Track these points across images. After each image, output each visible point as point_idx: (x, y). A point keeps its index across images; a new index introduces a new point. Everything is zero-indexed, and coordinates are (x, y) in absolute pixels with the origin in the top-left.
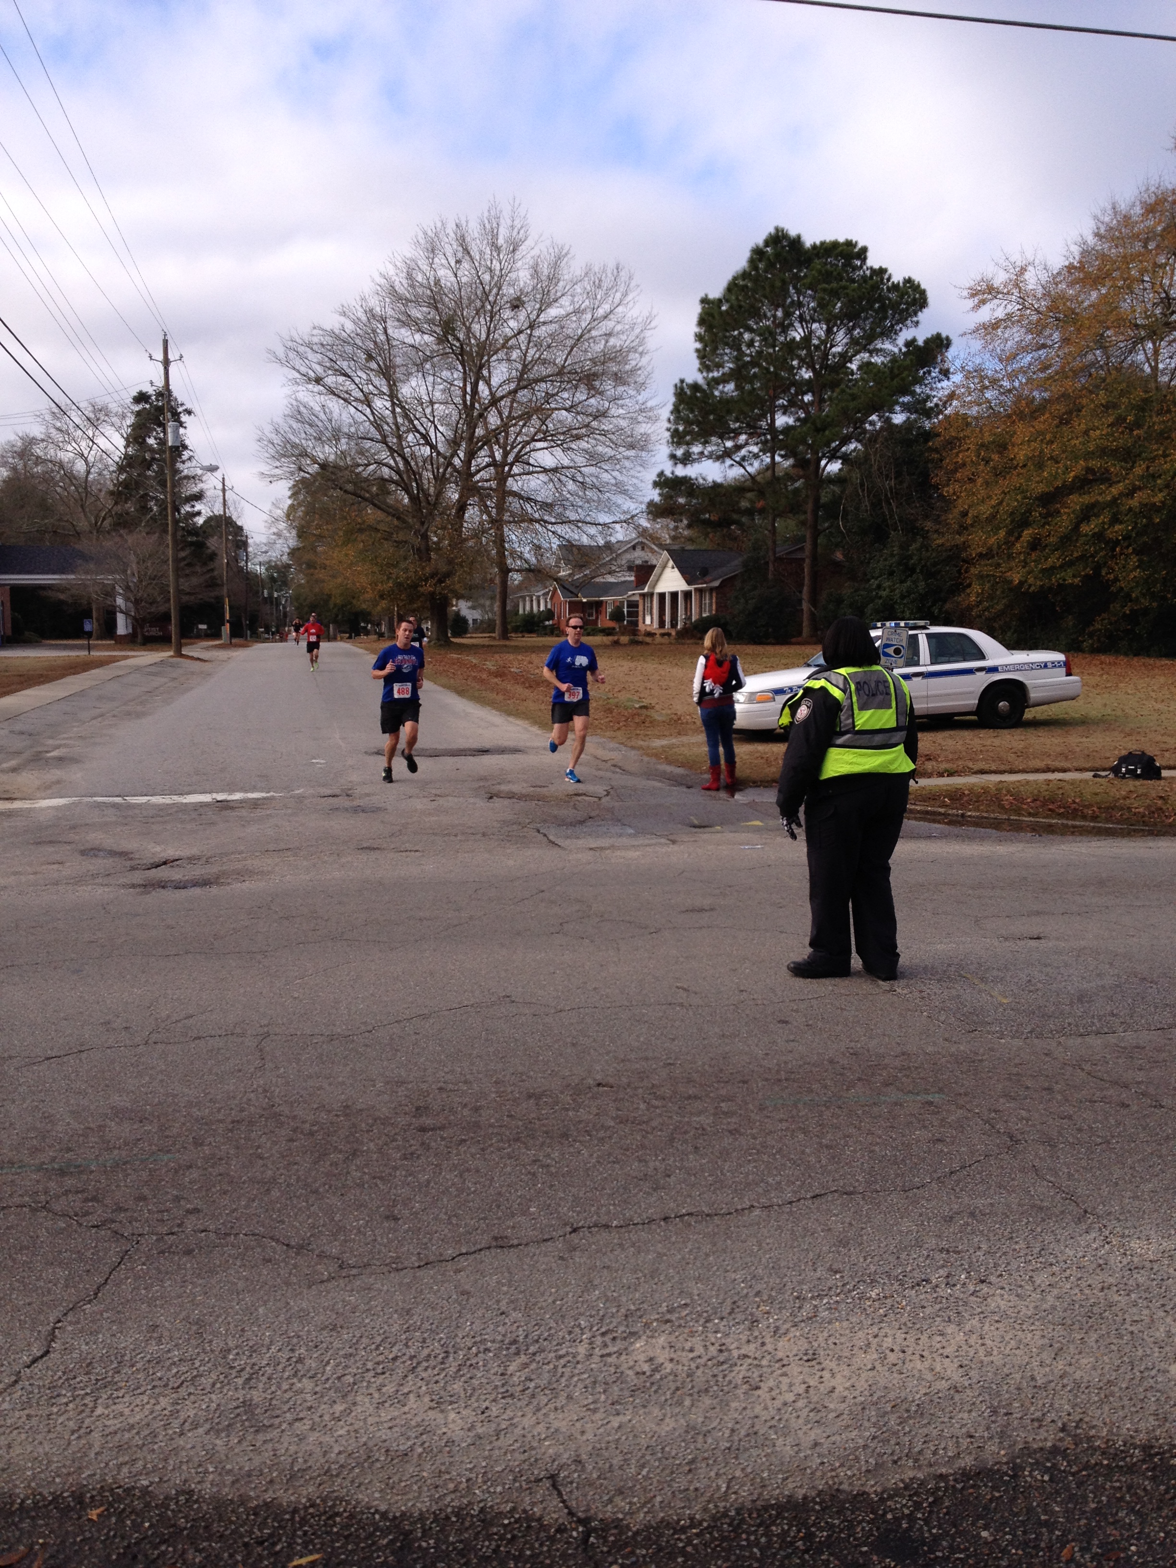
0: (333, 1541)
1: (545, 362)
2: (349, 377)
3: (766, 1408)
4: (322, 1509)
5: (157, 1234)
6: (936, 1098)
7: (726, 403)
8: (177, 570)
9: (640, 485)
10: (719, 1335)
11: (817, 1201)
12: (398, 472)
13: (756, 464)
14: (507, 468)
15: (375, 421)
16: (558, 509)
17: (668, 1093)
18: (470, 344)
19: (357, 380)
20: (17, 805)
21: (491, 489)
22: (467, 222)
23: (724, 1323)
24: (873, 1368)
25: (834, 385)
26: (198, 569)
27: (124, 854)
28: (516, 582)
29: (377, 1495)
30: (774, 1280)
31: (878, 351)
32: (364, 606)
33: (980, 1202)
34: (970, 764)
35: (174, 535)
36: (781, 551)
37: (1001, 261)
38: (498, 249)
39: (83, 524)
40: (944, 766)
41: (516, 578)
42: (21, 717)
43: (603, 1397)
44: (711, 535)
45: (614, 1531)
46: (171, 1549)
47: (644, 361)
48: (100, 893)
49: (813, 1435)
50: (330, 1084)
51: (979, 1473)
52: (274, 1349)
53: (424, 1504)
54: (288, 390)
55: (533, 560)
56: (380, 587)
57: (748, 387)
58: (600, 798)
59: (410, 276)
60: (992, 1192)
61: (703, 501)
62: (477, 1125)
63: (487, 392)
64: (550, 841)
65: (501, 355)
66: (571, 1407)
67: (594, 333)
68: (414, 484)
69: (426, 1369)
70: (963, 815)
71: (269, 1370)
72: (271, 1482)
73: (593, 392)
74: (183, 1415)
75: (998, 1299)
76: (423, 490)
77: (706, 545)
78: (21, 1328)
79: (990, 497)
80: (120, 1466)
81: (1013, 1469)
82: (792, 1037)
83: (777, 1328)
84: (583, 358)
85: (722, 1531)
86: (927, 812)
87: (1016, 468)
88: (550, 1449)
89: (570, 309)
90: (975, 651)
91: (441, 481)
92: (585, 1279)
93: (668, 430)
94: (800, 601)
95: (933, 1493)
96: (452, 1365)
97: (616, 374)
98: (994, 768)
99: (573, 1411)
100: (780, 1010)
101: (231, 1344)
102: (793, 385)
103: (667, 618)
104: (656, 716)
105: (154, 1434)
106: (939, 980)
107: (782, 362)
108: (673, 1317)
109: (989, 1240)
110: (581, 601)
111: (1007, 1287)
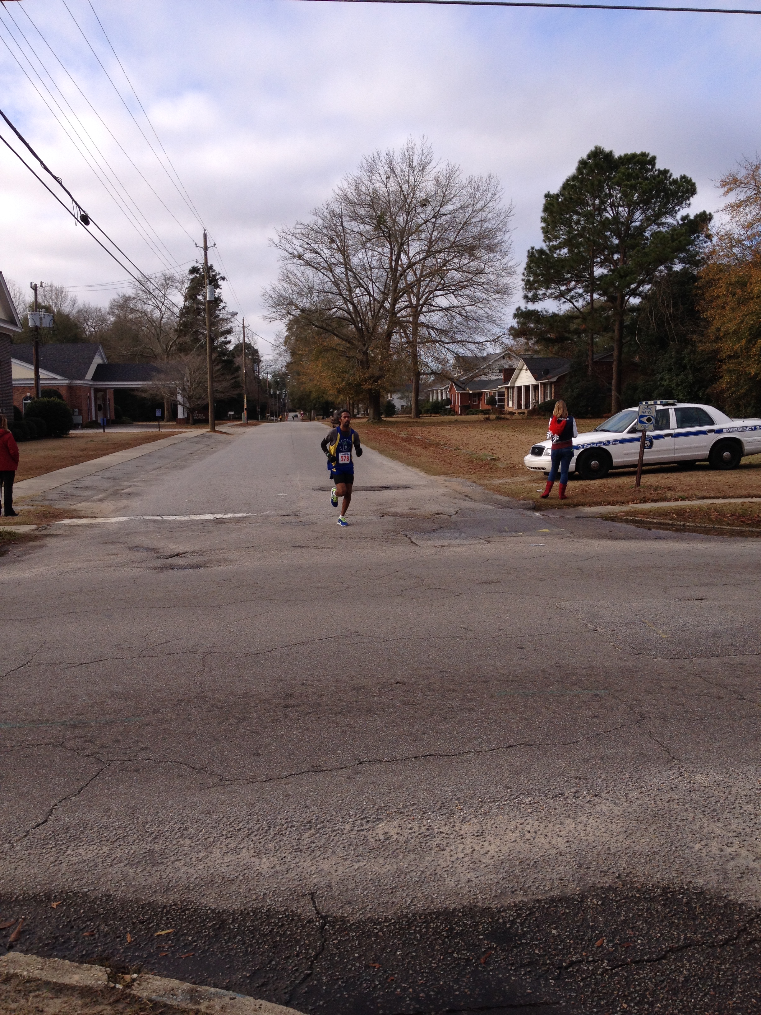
0: (182, 923)
1: (443, 240)
2: (319, 254)
3: (446, 861)
4: (180, 907)
5: (121, 761)
6: (601, 692)
7: (561, 260)
8: (212, 378)
9: (504, 317)
10: (429, 821)
11: (509, 749)
12: (349, 313)
13: (581, 301)
14: (419, 309)
15: (335, 281)
16: (450, 334)
17: (438, 688)
18: (395, 230)
19: (324, 255)
20: (98, 521)
21: (410, 322)
22: (393, 152)
23: (434, 814)
24: (515, 841)
25: (633, 247)
26: (227, 377)
27: (154, 550)
29: (212, 900)
30: (470, 792)
31: (663, 224)
32: (330, 399)
33: (610, 752)
34: (697, 493)
35: (211, 356)
36: (597, 357)
37: (743, 163)
38: (413, 169)
39: (158, 350)
40: (680, 494)
42: (110, 469)
43: (353, 852)
44: (551, 348)
45: (340, 923)
46: (92, 924)
47: (506, 237)
48: (133, 572)
49: (468, 876)
50: (239, 681)
51: (561, 899)
52: (172, 823)
53: (237, 906)
54: (281, 264)
55: (435, 367)
56: (337, 386)
57: (576, 250)
58: (451, 516)
59: (357, 188)
60: (619, 746)
61: (546, 325)
62: (319, 704)
63: (406, 260)
64: (412, 542)
65: (414, 236)
66: (333, 857)
67: (474, 220)
68: (359, 321)
69: (255, 836)
70: (684, 525)
71: (167, 834)
72: (155, 891)
73: (473, 258)
74: (114, 856)
75: (602, 805)
76: (365, 324)
77: (548, 354)
78: (34, 808)
79: (735, 318)
80: (73, 881)
81: (581, 898)
82: (523, 657)
83: (465, 818)
84: (466, 236)
85: (402, 925)
86: (661, 524)
87: (752, 298)
88: (315, 879)
89: (459, 205)
90: (707, 419)
91: (376, 317)
92: (359, 790)
93: (523, 280)
94: (610, 390)
95: (530, 910)
96: (271, 833)
97: (488, 246)
98: (712, 495)
99: (334, 859)
100: (521, 641)
101: (149, 820)
102: (606, 248)
103: (523, 402)
104: (500, 465)
105: (96, 865)
106: (626, 624)
107: (600, 234)
108: (405, 811)
109: (607, 773)
110: (469, 393)
111: (610, 799)
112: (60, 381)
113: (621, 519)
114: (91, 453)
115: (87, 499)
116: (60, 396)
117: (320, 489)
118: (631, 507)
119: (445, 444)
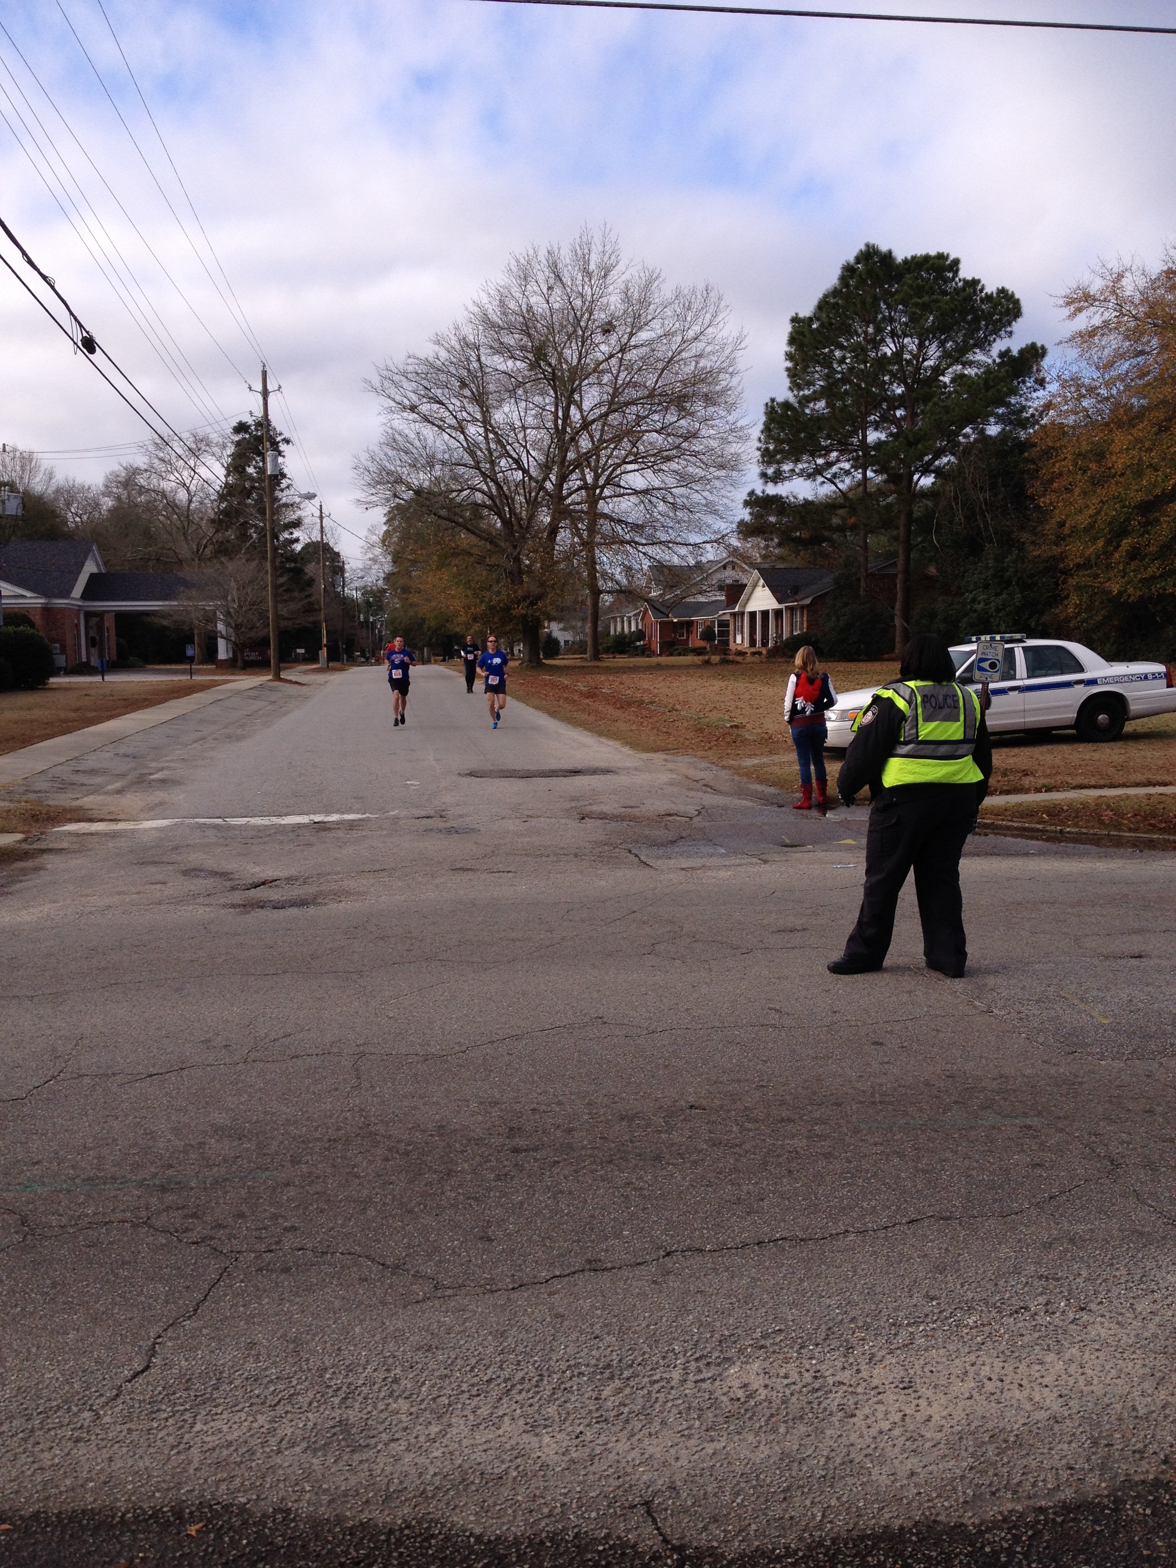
1: (635, 385)
2: (443, 404)
3: (861, 1436)
4: (417, 1531)
5: (255, 1252)
6: (1034, 1121)
7: (818, 420)
8: (275, 595)
9: (731, 504)
10: (814, 1362)
11: (914, 1227)
12: (491, 497)
13: (848, 480)
14: (598, 491)
15: (469, 447)
16: (648, 530)
17: (761, 1116)
18: (562, 370)
19: (451, 407)
20: (121, 826)
21: (582, 512)
22: (559, 249)
23: (819, 1349)
24: (970, 1398)
25: (926, 399)
26: (296, 594)
27: (223, 875)
28: (607, 604)
29: (472, 1518)
30: (870, 1307)
31: (970, 364)
32: (458, 629)
33: (1081, 1228)
34: (1069, 779)
35: (273, 562)
36: (873, 567)
37: (1098, 268)
38: (590, 275)
39: (185, 551)
40: (1042, 781)
41: (608, 599)
42: (126, 740)
43: (697, 1423)
44: (802, 553)
45: (708, 1560)
47: (734, 381)
48: (200, 912)
49: (909, 1465)
50: (425, 1105)
51: (1079, 1507)
52: (369, 1369)
53: (519, 1528)
54: (383, 419)
55: (624, 582)
56: (473, 610)
57: (839, 404)
58: (691, 818)
59: (502, 304)
60: (1092, 1217)
61: (794, 518)
62: (570, 1146)
63: (578, 416)
64: (642, 862)
65: (592, 379)
66: (665, 1432)
67: (684, 355)
68: (507, 509)
69: (520, 1392)
70: (1061, 831)
71: (365, 1390)
72: (367, 1501)
73: (683, 413)
74: (280, 1433)
75: (1098, 1327)
76: (515, 514)
77: (797, 563)
78: (123, 1342)
79: (1087, 507)
80: (218, 1483)
81: (1114, 1502)
82: (886, 1060)
83: (873, 1356)
84: (673, 380)
85: (818, 1561)
86: (1025, 829)
87: (1114, 476)
88: (644, 1475)
89: (660, 332)
90: (1073, 663)
91: (533, 505)
92: (679, 1304)
93: (759, 449)
94: (892, 618)
95: (1032, 1527)
96: (547, 1389)
97: (706, 395)
98: (1093, 783)
99: (668, 1437)
100: (874, 1032)
101: (327, 1363)
102: (885, 400)
103: (758, 637)
104: (747, 736)
105: (251, 1452)
106: (1037, 1001)
107: (873, 378)
108: (768, 1342)
109: (1089, 1267)
110: (672, 622)
111: (1108, 1315)
112: (31, 600)
114: (90, 715)
115: (96, 790)
116: (32, 625)
117: (472, 774)
119: (651, 703)
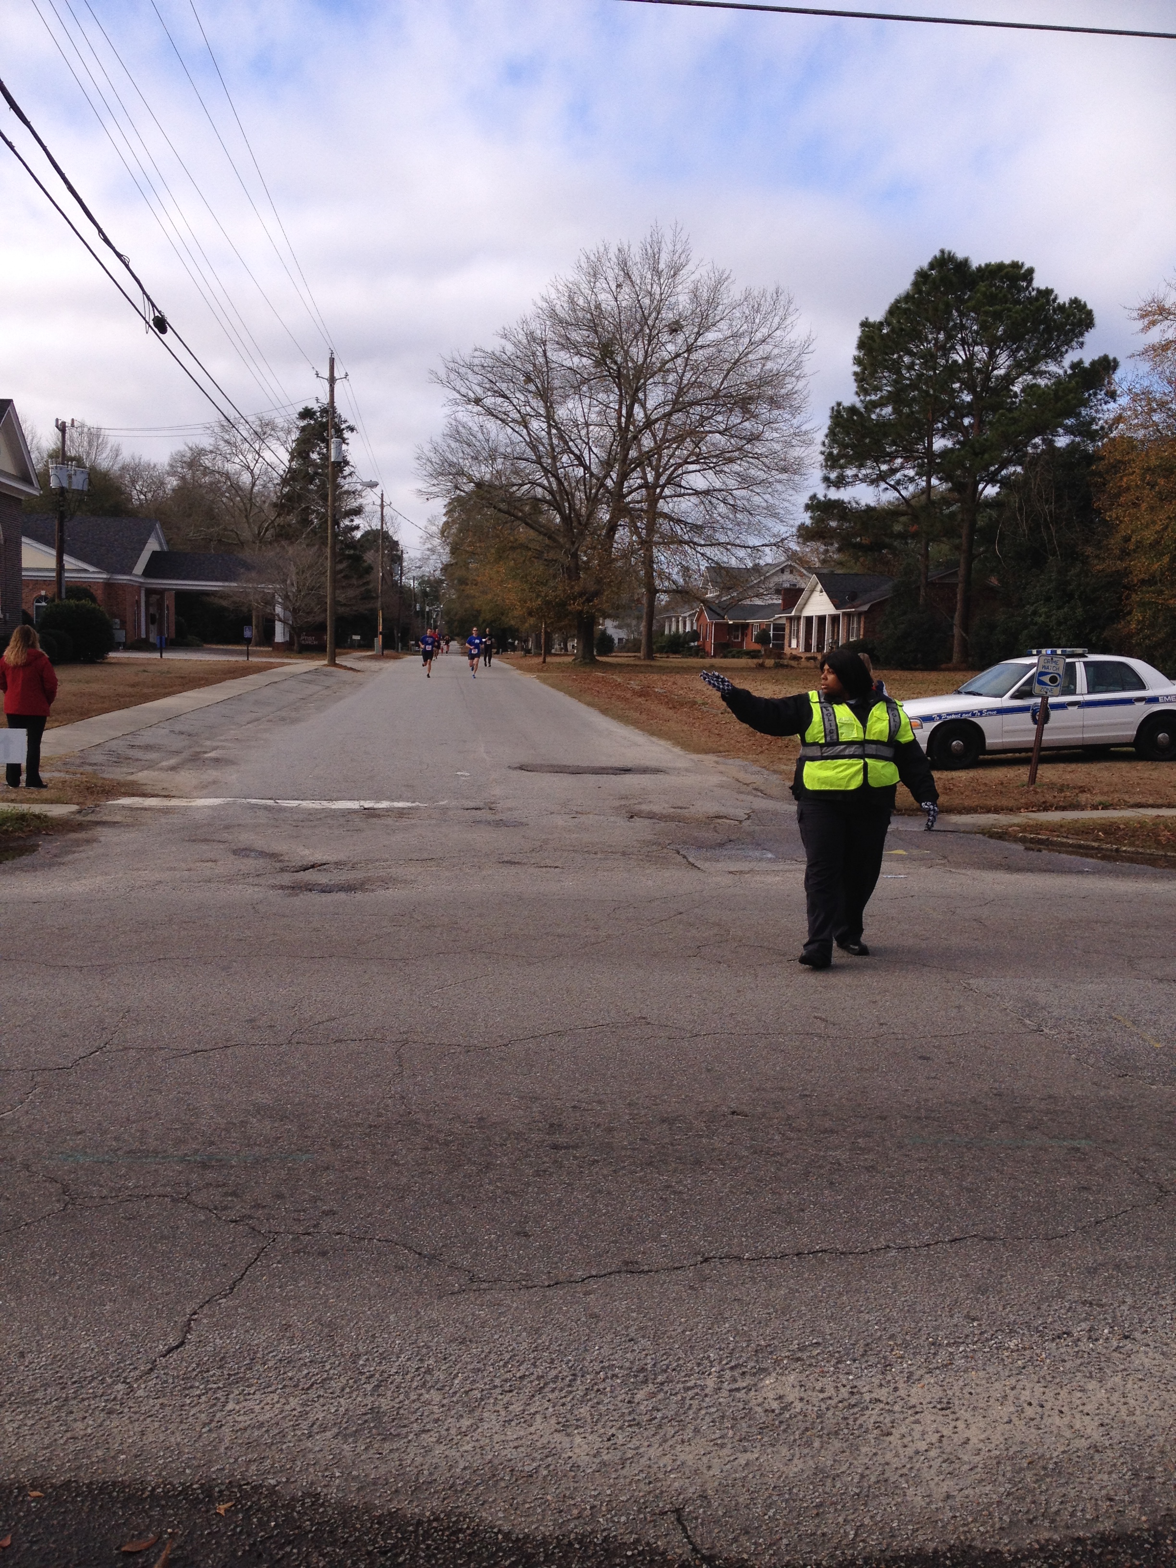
0: (455, 1558)
1: (700, 385)
2: (508, 398)
3: (897, 1455)
4: (445, 1524)
5: (292, 1233)
6: (1083, 1144)
7: (883, 425)
8: (334, 581)
9: (791, 508)
10: (851, 1377)
11: (957, 1245)
12: (551, 492)
13: (911, 488)
14: (658, 490)
15: (531, 442)
16: (708, 532)
17: (805, 1126)
18: (628, 368)
19: (515, 401)
20: (174, 802)
21: (642, 510)
22: (629, 247)
23: (857, 1364)
24: (1009, 1422)
25: (994, 408)
26: (354, 581)
27: (274, 856)
28: (663, 603)
29: (501, 1515)
30: (909, 1325)
31: (1041, 373)
32: (512, 622)
33: (1127, 1255)
34: (1126, 798)
35: (333, 548)
36: (933, 575)
38: (659, 274)
39: (246, 534)
40: (1099, 798)
41: (664, 598)
42: (182, 718)
43: (731, 1433)
44: (861, 559)
46: (295, 1551)
47: (800, 385)
48: (248, 892)
49: (945, 1487)
50: (466, 1096)
51: (1118, 1539)
52: (403, 1358)
53: (547, 1528)
54: (447, 410)
55: (681, 581)
56: (528, 604)
57: (906, 410)
58: (741, 822)
59: (572, 301)
60: (1139, 1243)
61: (855, 523)
62: (610, 1146)
63: (642, 415)
64: (690, 863)
65: (658, 378)
66: (698, 1440)
67: (751, 357)
68: (566, 504)
69: (553, 1391)
70: (1117, 850)
71: (398, 1379)
72: (396, 1491)
73: (748, 416)
74: (312, 1417)
75: (1141, 1355)
76: (575, 510)
77: (857, 569)
78: (159, 1317)
79: (1154, 522)
80: (248, 1463)
81: (1154, 1536)
82: (933, 1075)
83: (911, 1374)
84: (738, 382)
86: (1080, 846)
88: (676, 1482)
89: (728, 333)
90: (1134, 680)
91: (593, 501)
92: (715, 1311)
93: (822, 453)
94: (951, 627)
95: (1069, 1558)
96: (580, 1389)
97: (772, 398)
98: (1151, 801)
99: (700, 1445)
100: (921, 1046)
101: (361, 1350)
102: (953, 408)
103: (814, 642)
105: (283, 1434)
106: (1089, 1022)
107: (943, 385)
108: (804, 1355)
109: (1134, 1294)
110: (727, 624)
111: (1152, 1344)
112: (93, 574)
113: (1015, 837)
114: (146, 691)
115: (151, 765)
116: (93, 599)
117: (521, 768)
118: (1026, 817)
119: (703, 704)
